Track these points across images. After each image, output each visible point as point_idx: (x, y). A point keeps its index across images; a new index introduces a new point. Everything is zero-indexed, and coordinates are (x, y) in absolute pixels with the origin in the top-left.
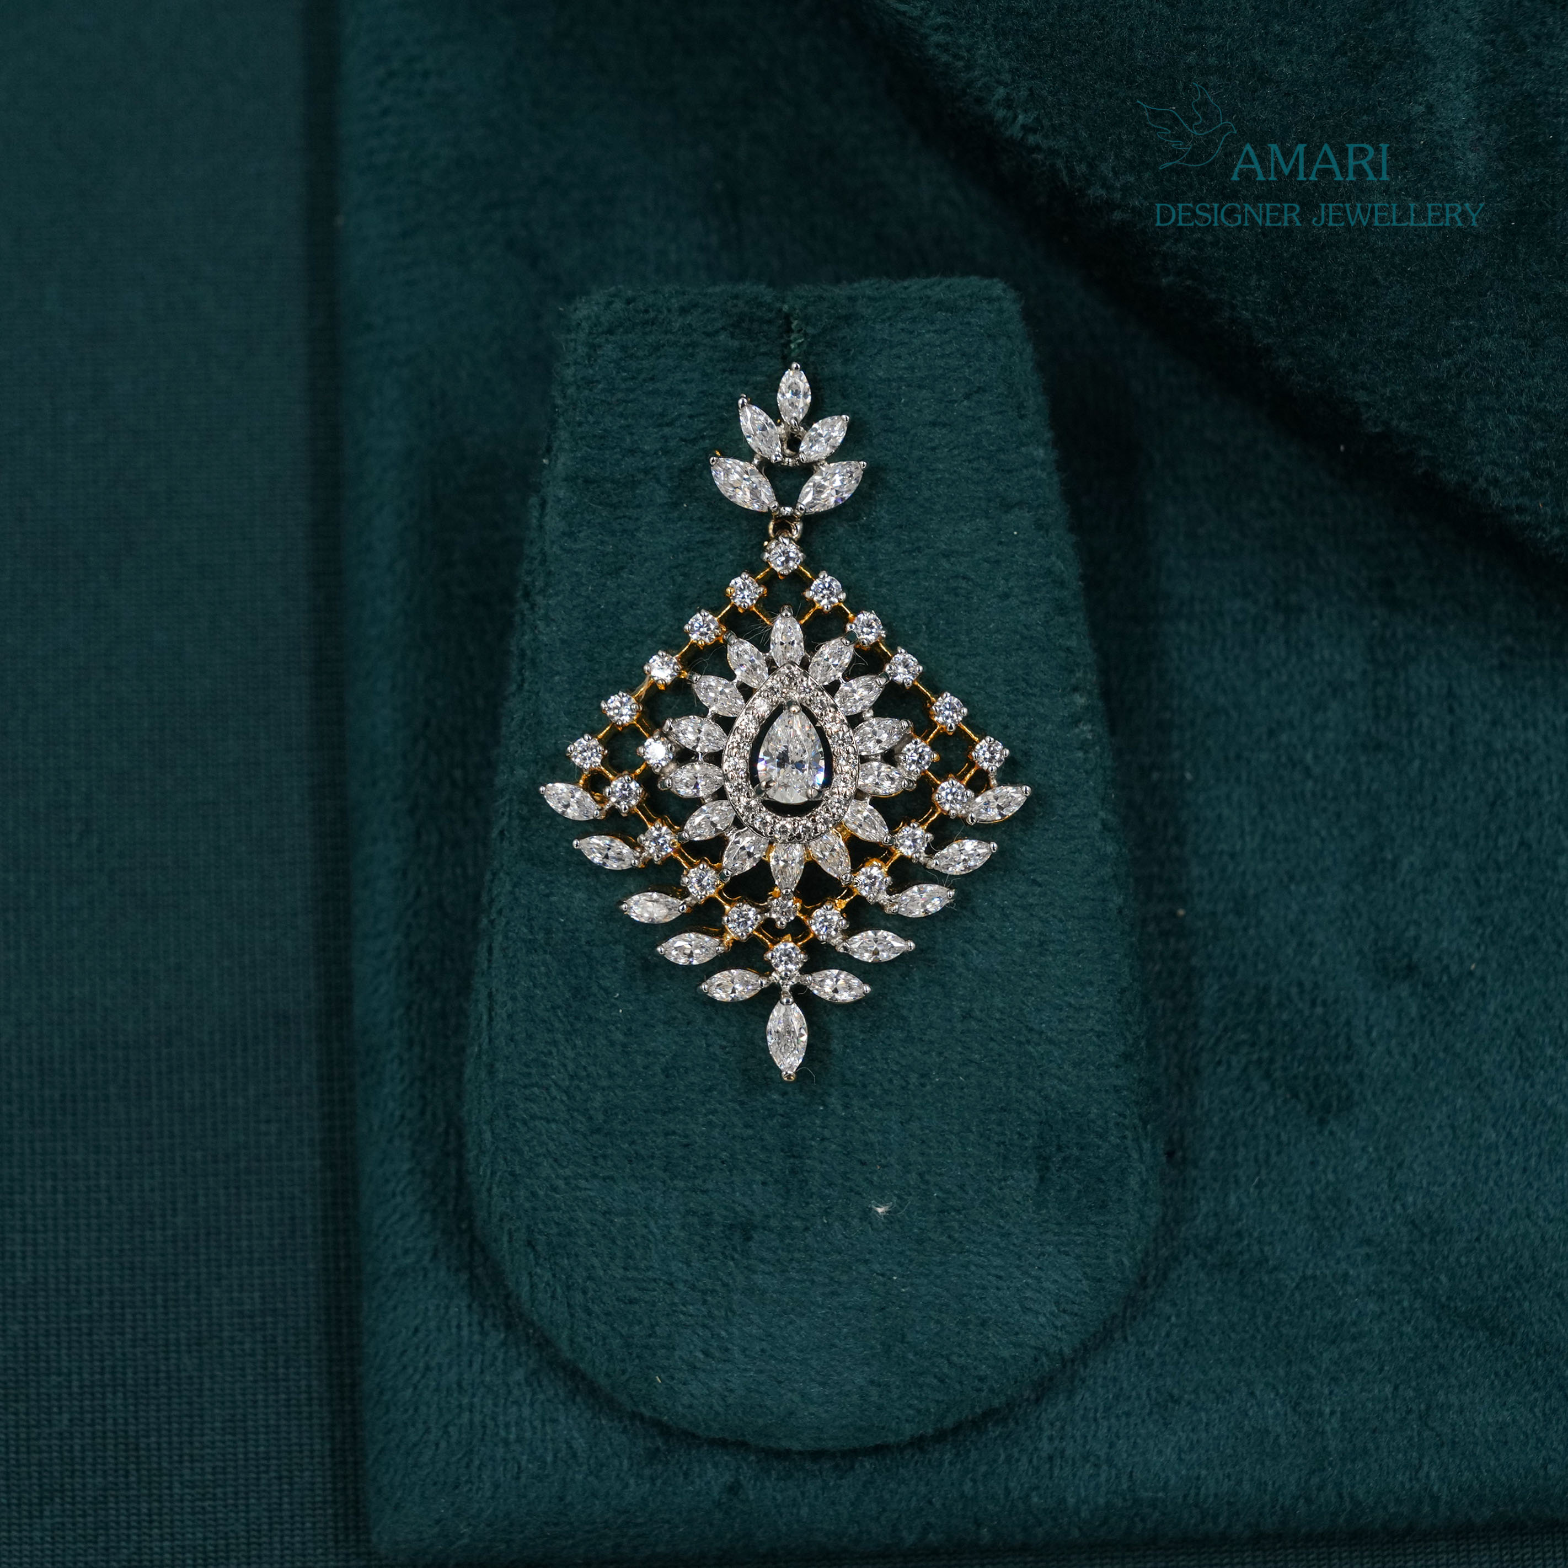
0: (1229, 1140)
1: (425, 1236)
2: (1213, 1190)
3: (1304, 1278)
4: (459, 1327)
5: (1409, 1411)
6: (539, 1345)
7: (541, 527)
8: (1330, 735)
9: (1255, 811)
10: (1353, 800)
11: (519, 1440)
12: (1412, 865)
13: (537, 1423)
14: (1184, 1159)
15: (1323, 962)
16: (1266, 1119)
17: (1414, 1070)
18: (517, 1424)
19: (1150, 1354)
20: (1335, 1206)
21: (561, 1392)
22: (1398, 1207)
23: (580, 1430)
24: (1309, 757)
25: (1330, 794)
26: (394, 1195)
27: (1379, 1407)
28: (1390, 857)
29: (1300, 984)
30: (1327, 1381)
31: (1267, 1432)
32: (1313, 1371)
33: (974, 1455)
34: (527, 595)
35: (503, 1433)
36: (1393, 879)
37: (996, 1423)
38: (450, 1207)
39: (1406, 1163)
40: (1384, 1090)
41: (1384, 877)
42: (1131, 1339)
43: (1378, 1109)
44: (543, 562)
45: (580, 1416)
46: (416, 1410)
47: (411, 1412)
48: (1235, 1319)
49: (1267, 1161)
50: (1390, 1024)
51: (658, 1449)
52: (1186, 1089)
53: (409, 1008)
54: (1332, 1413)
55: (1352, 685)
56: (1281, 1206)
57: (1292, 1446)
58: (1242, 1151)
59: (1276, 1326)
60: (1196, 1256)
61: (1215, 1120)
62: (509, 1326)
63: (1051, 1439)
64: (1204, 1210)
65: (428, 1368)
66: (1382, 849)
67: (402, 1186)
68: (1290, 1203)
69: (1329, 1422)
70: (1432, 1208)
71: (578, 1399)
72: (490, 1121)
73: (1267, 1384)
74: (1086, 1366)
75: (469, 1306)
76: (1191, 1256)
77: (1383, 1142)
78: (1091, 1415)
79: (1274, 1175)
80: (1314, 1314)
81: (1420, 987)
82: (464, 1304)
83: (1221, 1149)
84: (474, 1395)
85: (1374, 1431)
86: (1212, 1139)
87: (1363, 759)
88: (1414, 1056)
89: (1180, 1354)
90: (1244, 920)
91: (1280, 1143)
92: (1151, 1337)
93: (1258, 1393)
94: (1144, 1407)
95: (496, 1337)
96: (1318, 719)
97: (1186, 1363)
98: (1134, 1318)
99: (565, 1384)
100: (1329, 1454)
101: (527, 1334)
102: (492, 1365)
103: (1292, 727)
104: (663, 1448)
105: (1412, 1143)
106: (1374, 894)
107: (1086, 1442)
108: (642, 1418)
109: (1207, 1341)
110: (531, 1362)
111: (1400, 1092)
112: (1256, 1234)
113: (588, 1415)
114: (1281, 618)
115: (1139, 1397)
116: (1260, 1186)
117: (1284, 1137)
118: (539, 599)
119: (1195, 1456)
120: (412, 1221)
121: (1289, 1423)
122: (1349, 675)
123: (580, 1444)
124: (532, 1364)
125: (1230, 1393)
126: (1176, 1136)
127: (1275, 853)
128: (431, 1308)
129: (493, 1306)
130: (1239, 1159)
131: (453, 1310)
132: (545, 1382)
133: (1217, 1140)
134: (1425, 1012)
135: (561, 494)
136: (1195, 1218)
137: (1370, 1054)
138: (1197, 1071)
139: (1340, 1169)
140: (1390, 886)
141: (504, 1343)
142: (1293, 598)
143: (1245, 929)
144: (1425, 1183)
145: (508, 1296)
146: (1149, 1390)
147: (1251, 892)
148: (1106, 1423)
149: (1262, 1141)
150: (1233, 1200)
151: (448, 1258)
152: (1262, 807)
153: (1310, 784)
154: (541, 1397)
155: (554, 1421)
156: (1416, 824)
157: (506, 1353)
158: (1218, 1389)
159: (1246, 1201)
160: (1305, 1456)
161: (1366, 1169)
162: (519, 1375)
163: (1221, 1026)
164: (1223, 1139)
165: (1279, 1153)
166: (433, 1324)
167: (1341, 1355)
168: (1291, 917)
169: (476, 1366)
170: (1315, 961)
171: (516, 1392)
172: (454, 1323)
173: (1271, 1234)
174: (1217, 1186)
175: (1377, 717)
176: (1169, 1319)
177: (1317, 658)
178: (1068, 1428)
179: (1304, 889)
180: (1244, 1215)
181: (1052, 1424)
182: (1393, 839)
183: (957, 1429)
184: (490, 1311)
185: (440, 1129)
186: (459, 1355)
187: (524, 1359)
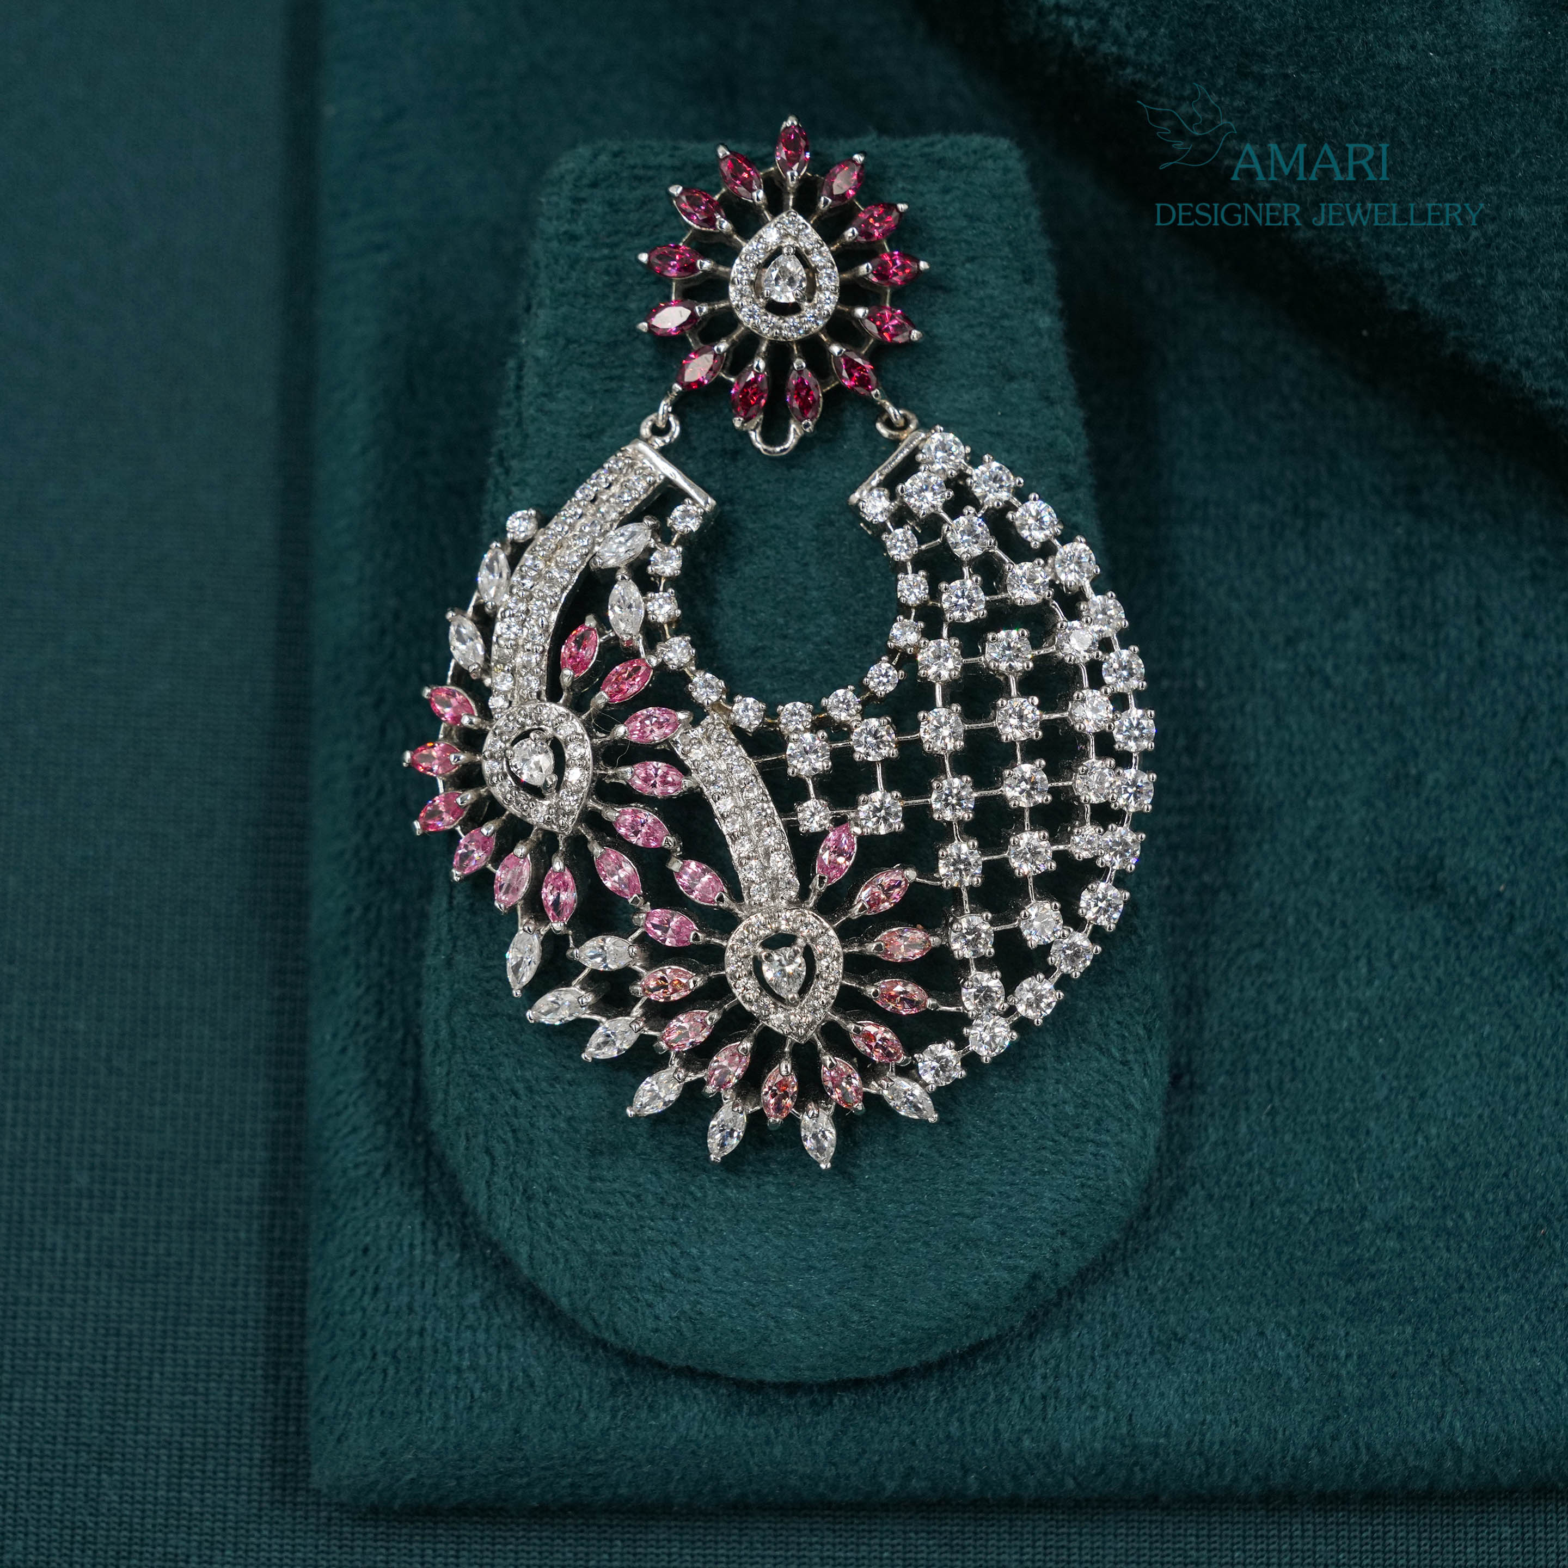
0: (1240, 1066)
1: (377, 1149)
2: (1223, 1118)
3: (1319, 1212)
4: (412, 1246)
5: (1431, 1356)
6: (496, 1266)
7: (518, 388)
8: (1351, 645)
9: (1270, 722)
10: (1375, 712)
11: (473, 1368)
12: (1437, 781)
13: (493, 1350)
14: (1192, 1084)
15: (1342, 880)
16: (1280, 1043)
17: (1439, 994)
18: (471, 1350)
19: (1154, 1290)
20: (1352, 1136)
21: (518, 1316)
22: (1420, 1140)
23: (538, 1358)
24: (1329, 668)
25: (1351, 705)
26: (346, 1107)
27: (1399, 1350)
28: (1413, 771)
29: (1318, 904)
30: (1342, 1321)
31: (1278, 1375)
32: (1329, 1312)
33: (961, 1392)
34: (501, 458)
35: (455, 1358)
36: (1418, 795)
37: (986, 1360)
38: (406, 1119)
39: (1431, 1093)
40: (1406, 1017)
41: (1407, 794)
42: (1131, 1273)
43: (1400, 1035)
44: (519, 424)
45: (539, 1342)
46: (364, 1335)
47: (358, 1334)
48: (1245, 1254)
49: (1280, 1088)
50: (1413, 947)
51: (621, 1381)
52: (1195, 1010)
53: (367, 908)
54: (1348, 1356)
55: (1375, 594)
56: (1295, 1134)
57: (1306, 1390)
58: (1253, 1075)
59: (1288, 1262)
60: (1203, 1187)
61: (1226, 1044)
62: (464, 1246)
63: (1044, 1377)
64: (1213, 1138)
65: (376, 1289)
66: (1405, 764)
67: (355, 1096)
68: (1304, 1132)
69: (1345, 1364)
70: (1456, 1141)
71: (537, 1324)
72: (448, 1017)
73: (1278, 1324)
74: (1083, 1301)
75: (423, 1224)
76: (1198, 1186)
77: (1404, 1070)
78: (1088, 1353)
79: (1287, 1103)
80: (1329, 1251)
81: (1445, 909)
82: (417, 1221)
83: (1230, 1074)
84: (425, 1318)
85: (1393, 1376)
86: (1221, 1063)
87: (1386, 670)
88: (1439, 980)
89: (1186, 1291)
90: (1258, 835)
91: (1294, 1069)
92: (1154, 1271)
93: (1268, 1333)
94: (1144, 1346)
95: (450, 1260)
96: (1340, 627)
97: (1192, 1299)
98: (1137, 1251)
99: (524, 1309)
100: (1345, 1399)
101: (484, 1254)
102: (446, 1286)
103: (1311, 636)
104: (626, 1379)
105: (1436, 1072)
106: (1397, 810)
107: (1082, 1382)
108: (605, 1347)
109: (1214, 1277)
110: (487, 1284)
111: (1423, 1018)
112: (1267, 1165)
113: (548, 1341)
114: (1300, 523)
115: (1139, 1336)
116: (1273, 1113)
117: (1299, 1063)
118: (514, 463)
119: (1200, 1400)
120: (364, 1133)
121: (1302, 1365)
122: (1371, 585)
123: (538, 1372)
124: (488, 1285)
125: (1238, 1332)
126: (1183, 1060)
127: (1291, 766)
128: (383, 1226)
129: (448, 1223)
130: (1250, 1084)
131: (406, 1227)
132: (502, 1305)
133: (1227, 1066)
134: (1451, 934)
135: (541, 353)
136: (1201, 1146)
137: (1392, 977)
138: (1207, 994)
139: (1358, 1099)
140: (1414, 802)
141: (459, 1264)
142: (1313, 503)
143: (1259, 844)
144: (1449, 1114)
145: (465, 1215)
146: (1151, 1328)
147: (1267, 805)
148: (1104, 1362)
149: (1276, 1066)
150: (1243, 1128)
151: (402, 1173)
152: (1278, 719)
153: (1329, 695)
154: (497, 1321)
155: (510, 1348)
156: (1443, 737)
157: (461, 1274)
158: (1226, 1328)
159: (1257, 1129)
160: (1319, 1402)
161: (1387, 1098)
162: (474, 1298)
163: (1234, 946)
164: (1233, 1064)
165: (1293, 1080)
166: (384, 1244)
167: (1358, 1294)
168: (1307, 833)
169: (429, 1287)
170: (1334, 877)
171: (471, 1317)
172: (406, 1242)
173: (1284, 1165)
174: (1226, 1113)
175: (1401, 627)
176: (1173, 1253)
177: (1338, 564)
178: (1063, 1365)
179: (1321, 804)
180: (1255, 1145)
181: (1046, 1362)
182: (1417, 754)
183: (943, 1363)
184: (445, 1229)
185: (399, 1035)
186: (410, 1276)
187: (480, 1281)
